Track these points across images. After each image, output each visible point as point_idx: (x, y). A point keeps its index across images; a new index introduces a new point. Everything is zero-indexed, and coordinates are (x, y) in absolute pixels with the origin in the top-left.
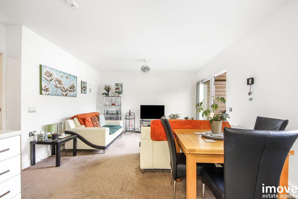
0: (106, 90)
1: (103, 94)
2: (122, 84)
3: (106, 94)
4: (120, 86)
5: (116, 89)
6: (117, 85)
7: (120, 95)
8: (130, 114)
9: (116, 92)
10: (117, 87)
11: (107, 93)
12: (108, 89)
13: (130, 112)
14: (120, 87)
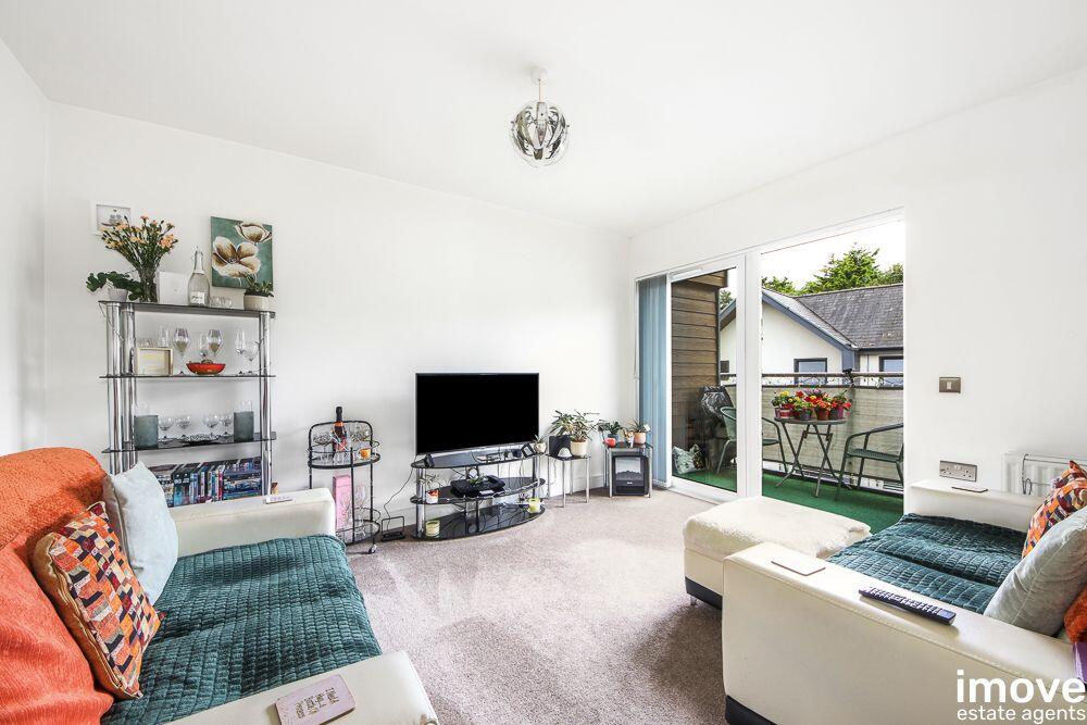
0: (123, 249)
1: (95, 283)
2: (268, 228)
3: (120, 281)
4: (256, 239)
5: (221, 258)
6: (222, 226)
7: (263, 303)
8: (339, 432)
9: (218, 282)
10: (223, 242)
11: (135, 276)
12: (146, 249)
13: (339, 419)
14: (247, 246)
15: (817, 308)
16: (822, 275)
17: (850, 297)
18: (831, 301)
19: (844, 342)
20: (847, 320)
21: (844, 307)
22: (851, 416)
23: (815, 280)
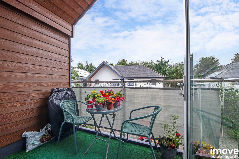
15: (117, 69)
16: (118, 63)
17: (123, 67)
18: (119, 68)
19: (122, 76)
20: (122, 71)
21: (122, 69)
22: (124, 103)
23: (117, 64)
